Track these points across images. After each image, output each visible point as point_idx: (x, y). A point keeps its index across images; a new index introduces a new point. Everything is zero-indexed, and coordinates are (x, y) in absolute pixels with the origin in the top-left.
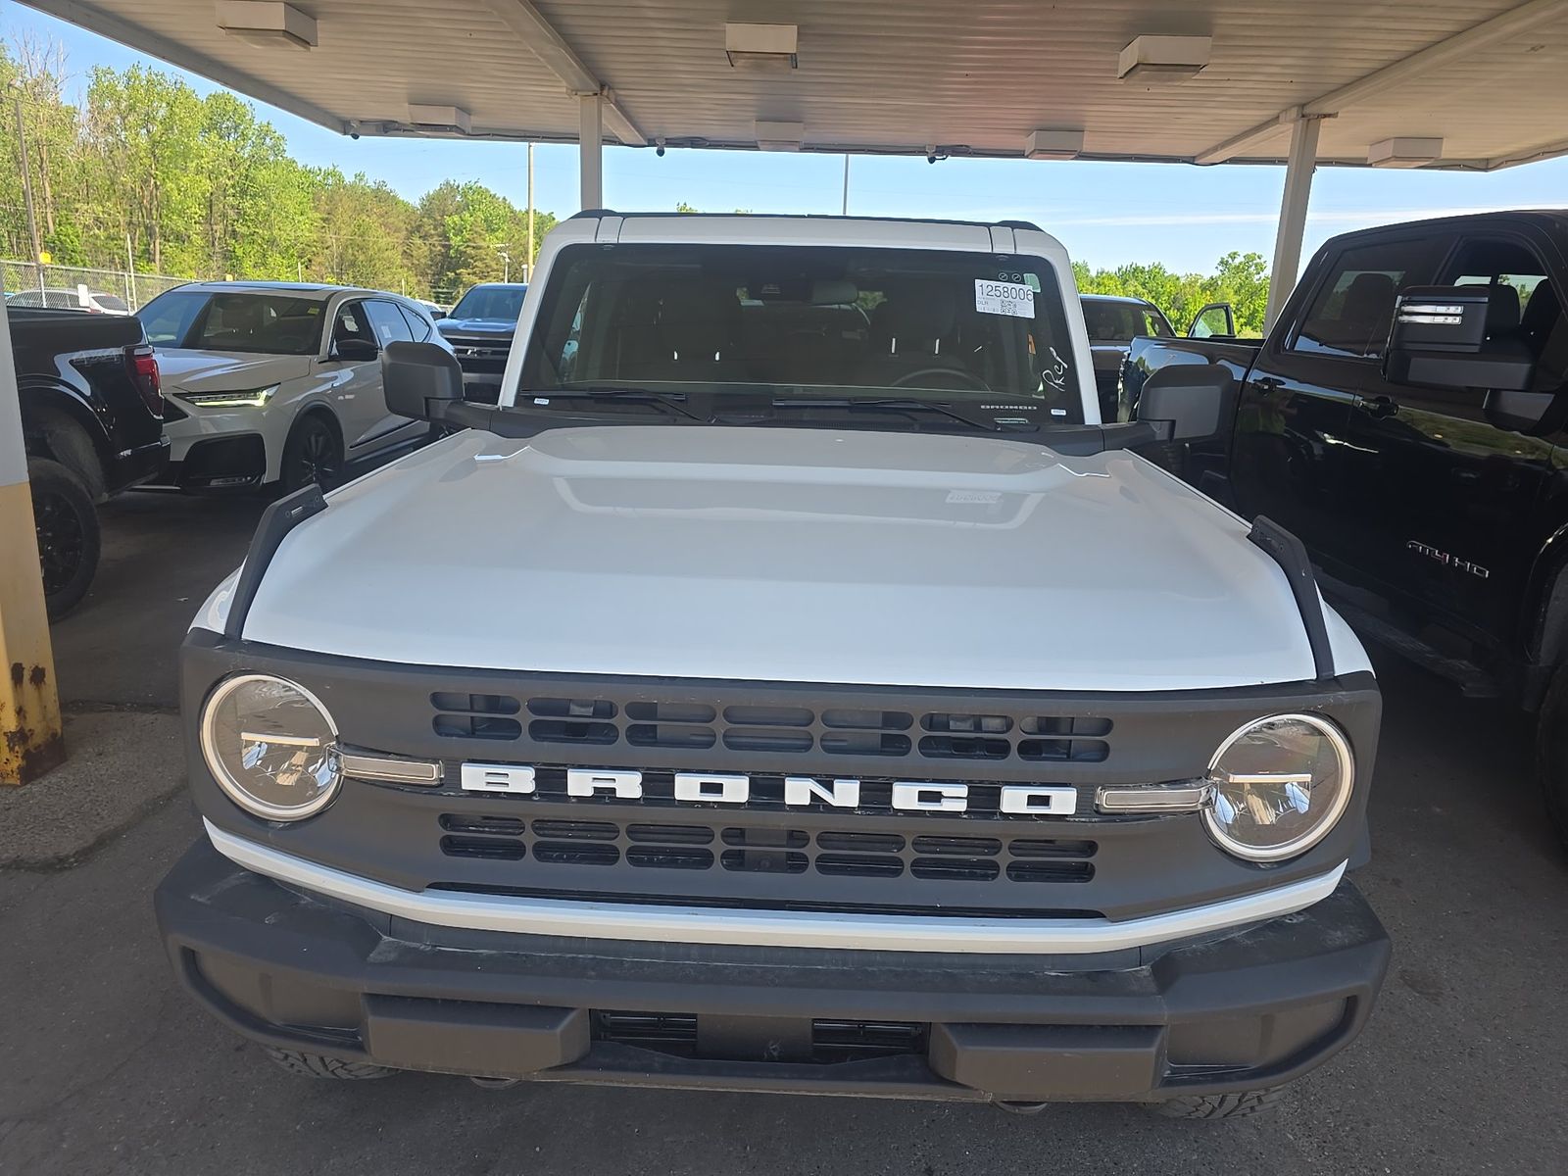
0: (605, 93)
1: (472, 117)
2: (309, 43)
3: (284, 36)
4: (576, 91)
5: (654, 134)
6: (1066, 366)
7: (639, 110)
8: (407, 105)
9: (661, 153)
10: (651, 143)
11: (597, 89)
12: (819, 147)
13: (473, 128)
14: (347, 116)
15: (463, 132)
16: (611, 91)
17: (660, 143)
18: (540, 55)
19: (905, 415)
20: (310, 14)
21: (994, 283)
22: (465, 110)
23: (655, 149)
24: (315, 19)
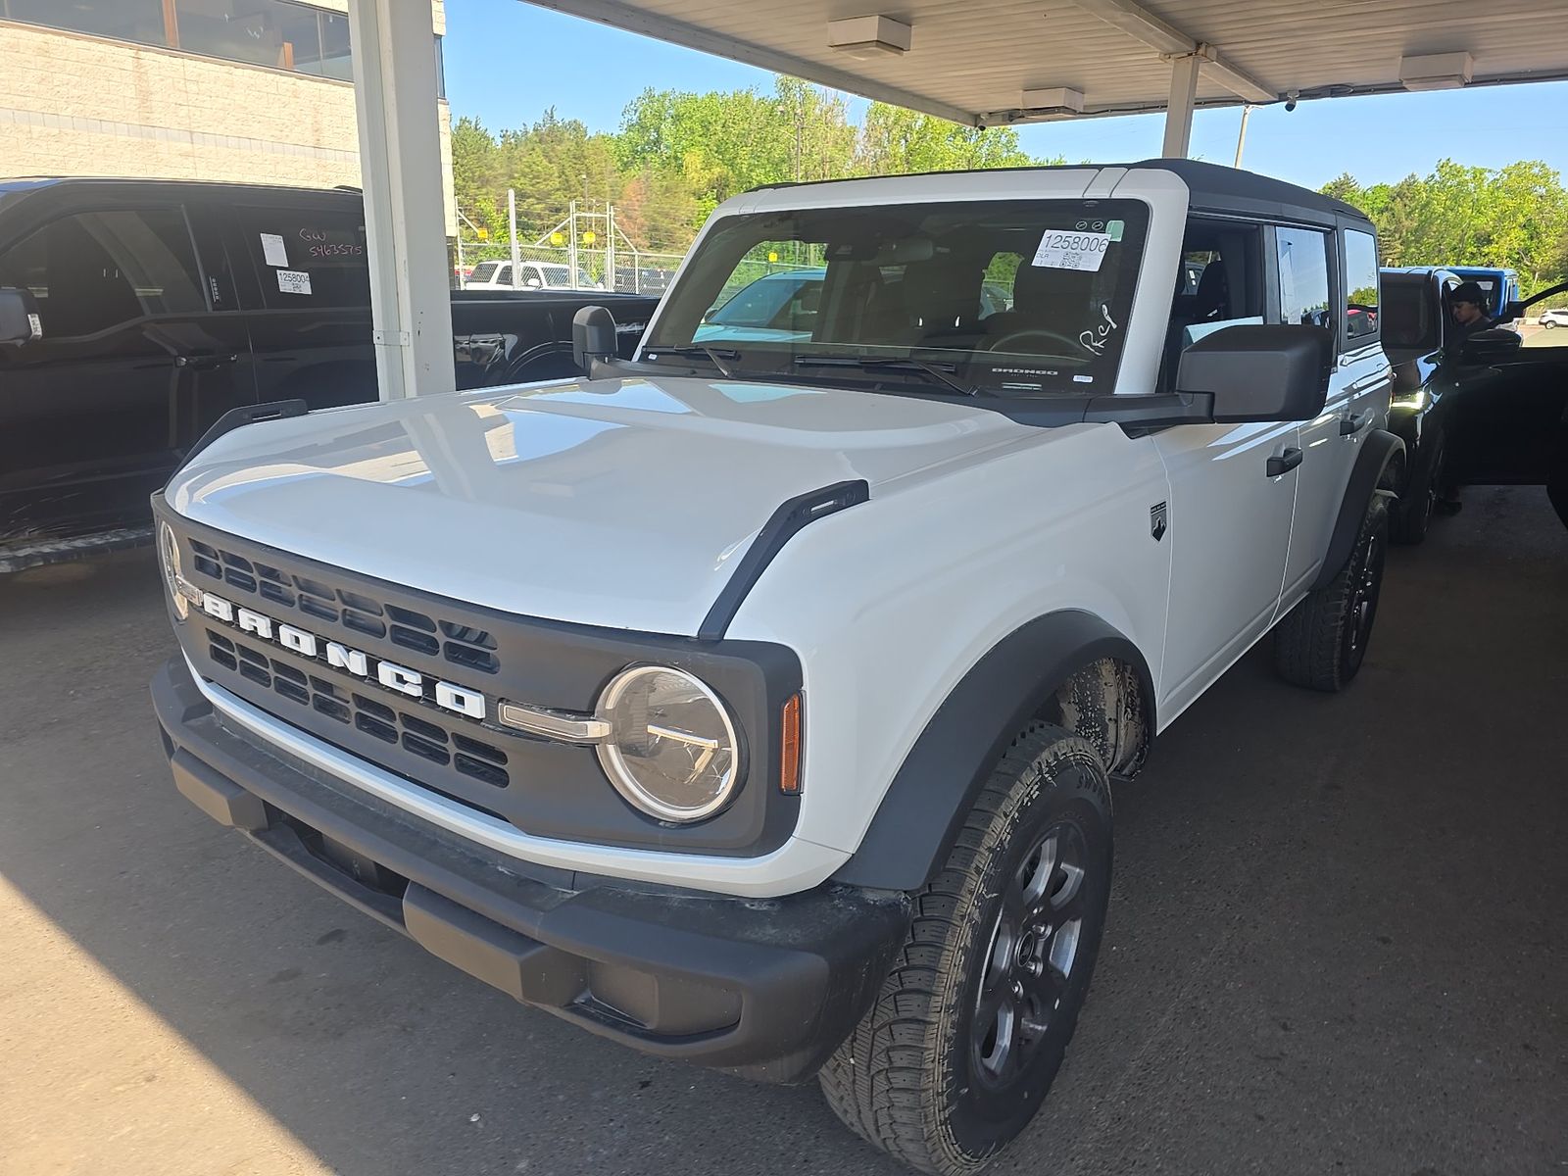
0: (1201, 51)
1: (1086, 95)
2: (902, 49)
3: (877, 46)
4: (1169, 55)
5: (1285, 87)
6: (1115, 326)
7: (1254, 64)
8: (1021, 91)
9: (1290, 108)
10: (1282, 97)
11: (1191, 49)
12: (1502, 77)
13: (1085, 107)
14: (977, 110)
15: (1074, 112)
16: (1210, 49)
17: (1288, 98)
18: (1115, 23)
19: (921, 377)
20: (901, 20)
21: (1064, 233)
22: (1077, 89)
23: (1285, 103)
24: (910, 26)
